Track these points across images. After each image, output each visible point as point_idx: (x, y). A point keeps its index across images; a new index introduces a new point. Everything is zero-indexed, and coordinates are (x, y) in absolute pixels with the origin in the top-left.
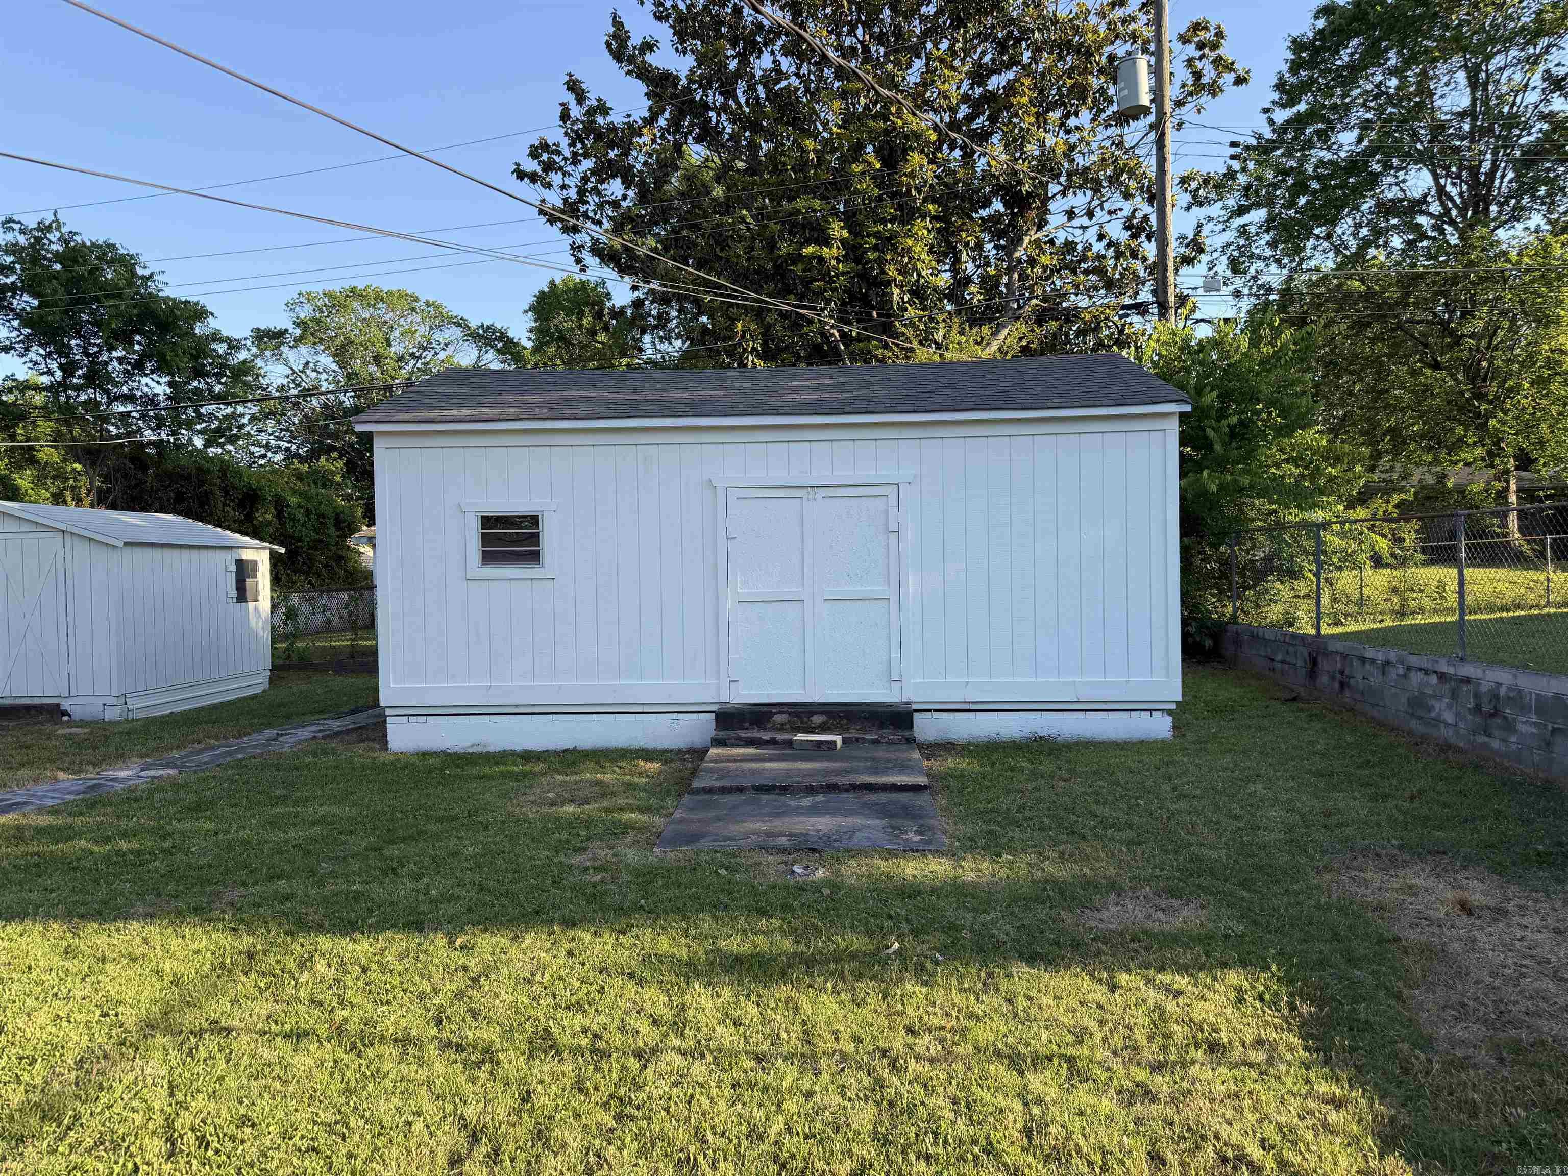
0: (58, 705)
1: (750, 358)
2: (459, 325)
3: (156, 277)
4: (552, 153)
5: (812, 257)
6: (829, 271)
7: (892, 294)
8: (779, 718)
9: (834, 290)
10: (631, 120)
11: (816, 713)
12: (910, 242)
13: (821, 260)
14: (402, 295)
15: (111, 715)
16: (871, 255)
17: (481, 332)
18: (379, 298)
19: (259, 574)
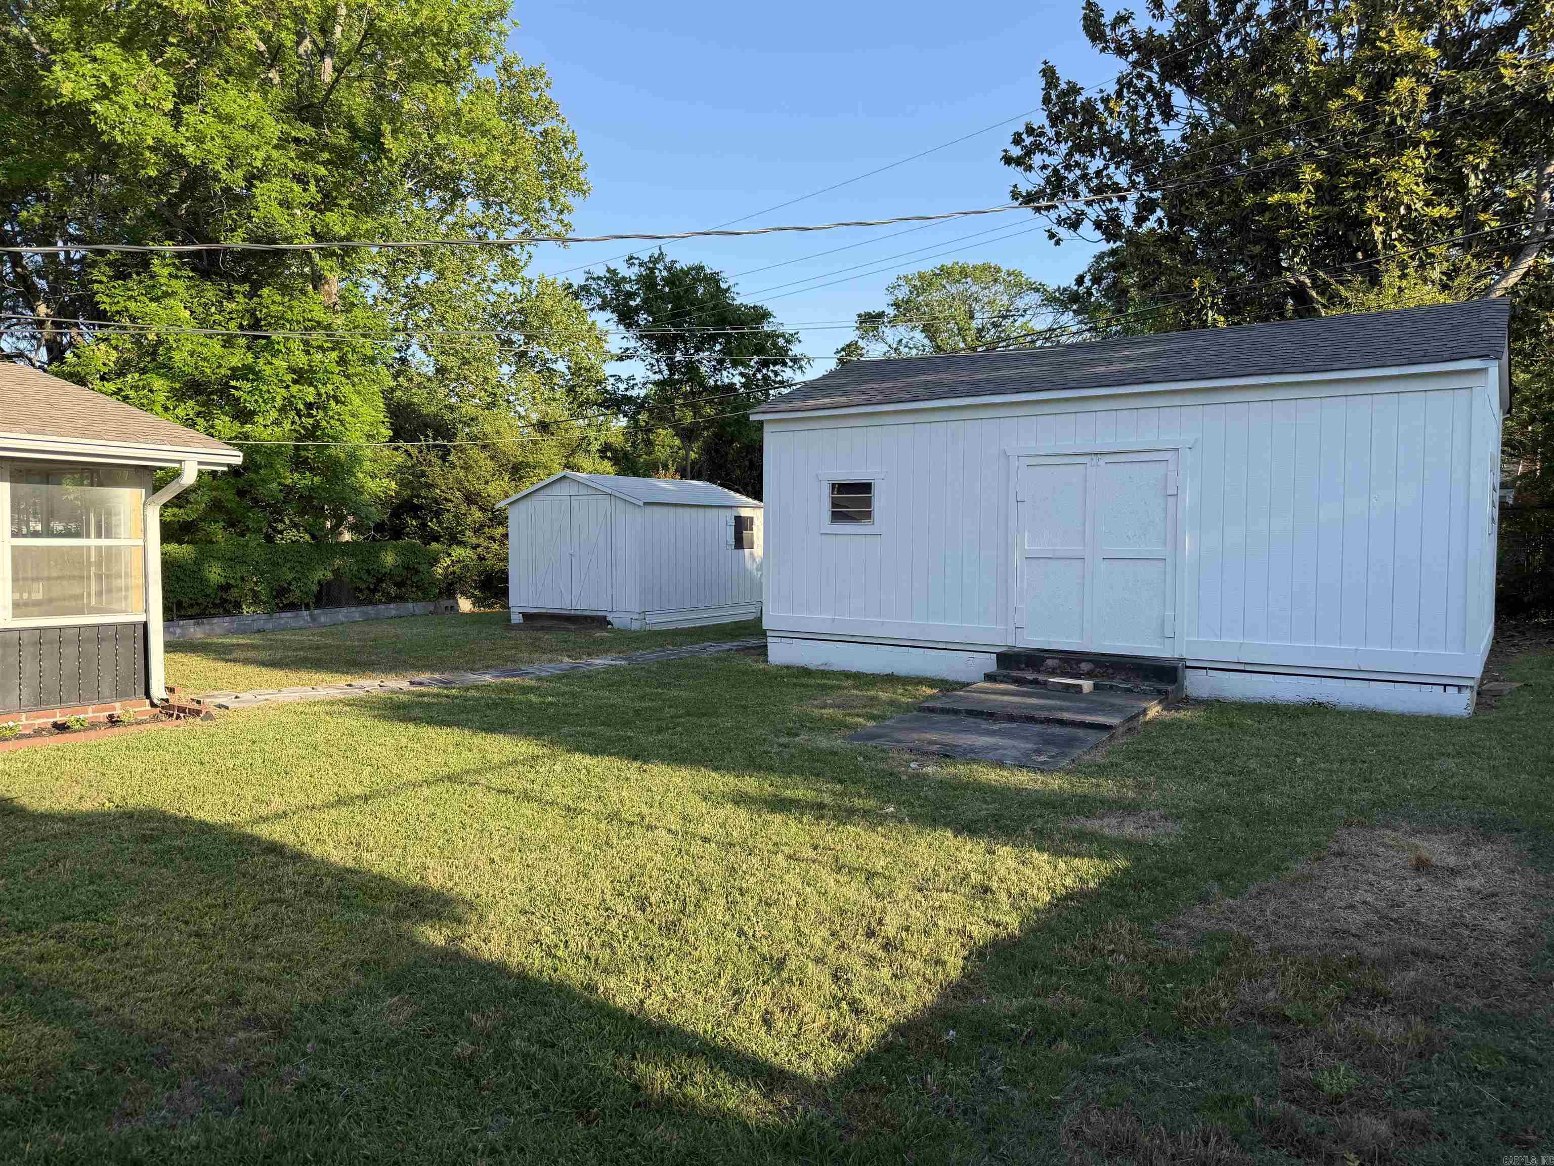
0: (605, 617)
1: (1210, 313)
2: (1037, 290)
3: (732, 289)
4: (1037, 136)
5: (1280, 204)
6: (1298, 217)
7: (1373, 233)
8: (1050, 662)
9: (1303, 236)
10: (1105, 94)
11: (1084, 661)
12: (1395, 175)
13: (1289, 207)
14: (985, 268)
15: (636, 626)
16: (1348, 195)
17: (1057, 294)
18: (964, 273)
19: (754, 528)
